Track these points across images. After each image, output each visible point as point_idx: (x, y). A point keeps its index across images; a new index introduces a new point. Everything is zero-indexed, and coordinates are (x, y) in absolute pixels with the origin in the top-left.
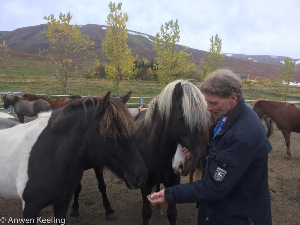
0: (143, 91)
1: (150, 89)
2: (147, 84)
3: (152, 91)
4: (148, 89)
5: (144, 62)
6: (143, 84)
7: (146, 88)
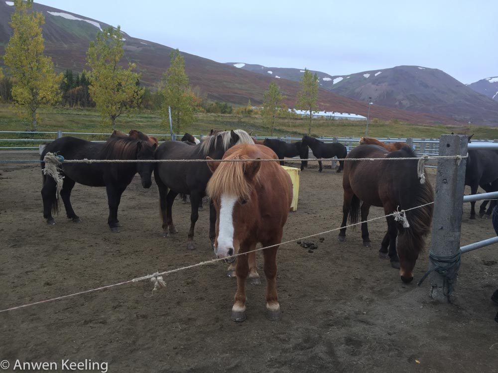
0: (78, 123)
1: (89, 120)
2: (87, 113)
3: (92, 123)
4: (87, 120)
5: (86, 76)
6: (80, 113)
7: (83, 120)
